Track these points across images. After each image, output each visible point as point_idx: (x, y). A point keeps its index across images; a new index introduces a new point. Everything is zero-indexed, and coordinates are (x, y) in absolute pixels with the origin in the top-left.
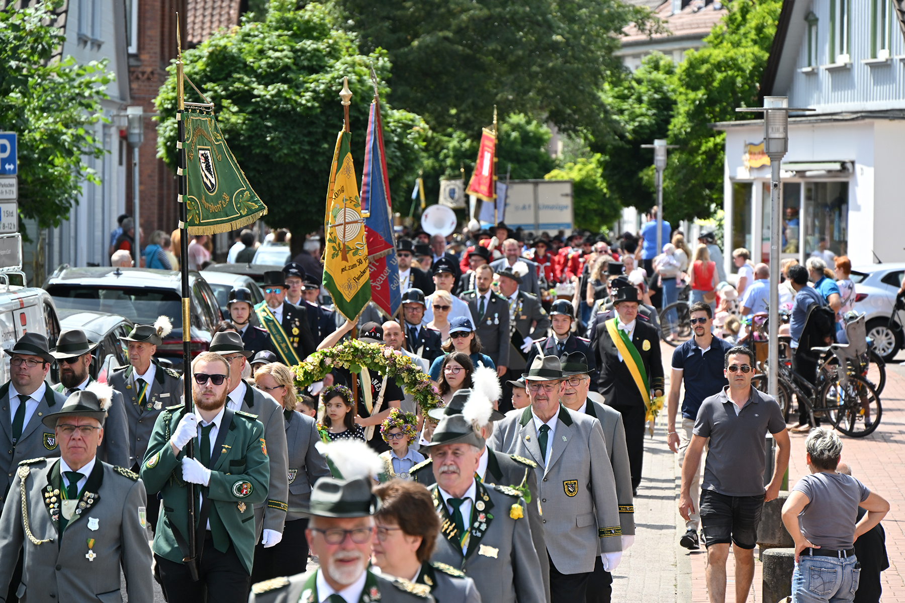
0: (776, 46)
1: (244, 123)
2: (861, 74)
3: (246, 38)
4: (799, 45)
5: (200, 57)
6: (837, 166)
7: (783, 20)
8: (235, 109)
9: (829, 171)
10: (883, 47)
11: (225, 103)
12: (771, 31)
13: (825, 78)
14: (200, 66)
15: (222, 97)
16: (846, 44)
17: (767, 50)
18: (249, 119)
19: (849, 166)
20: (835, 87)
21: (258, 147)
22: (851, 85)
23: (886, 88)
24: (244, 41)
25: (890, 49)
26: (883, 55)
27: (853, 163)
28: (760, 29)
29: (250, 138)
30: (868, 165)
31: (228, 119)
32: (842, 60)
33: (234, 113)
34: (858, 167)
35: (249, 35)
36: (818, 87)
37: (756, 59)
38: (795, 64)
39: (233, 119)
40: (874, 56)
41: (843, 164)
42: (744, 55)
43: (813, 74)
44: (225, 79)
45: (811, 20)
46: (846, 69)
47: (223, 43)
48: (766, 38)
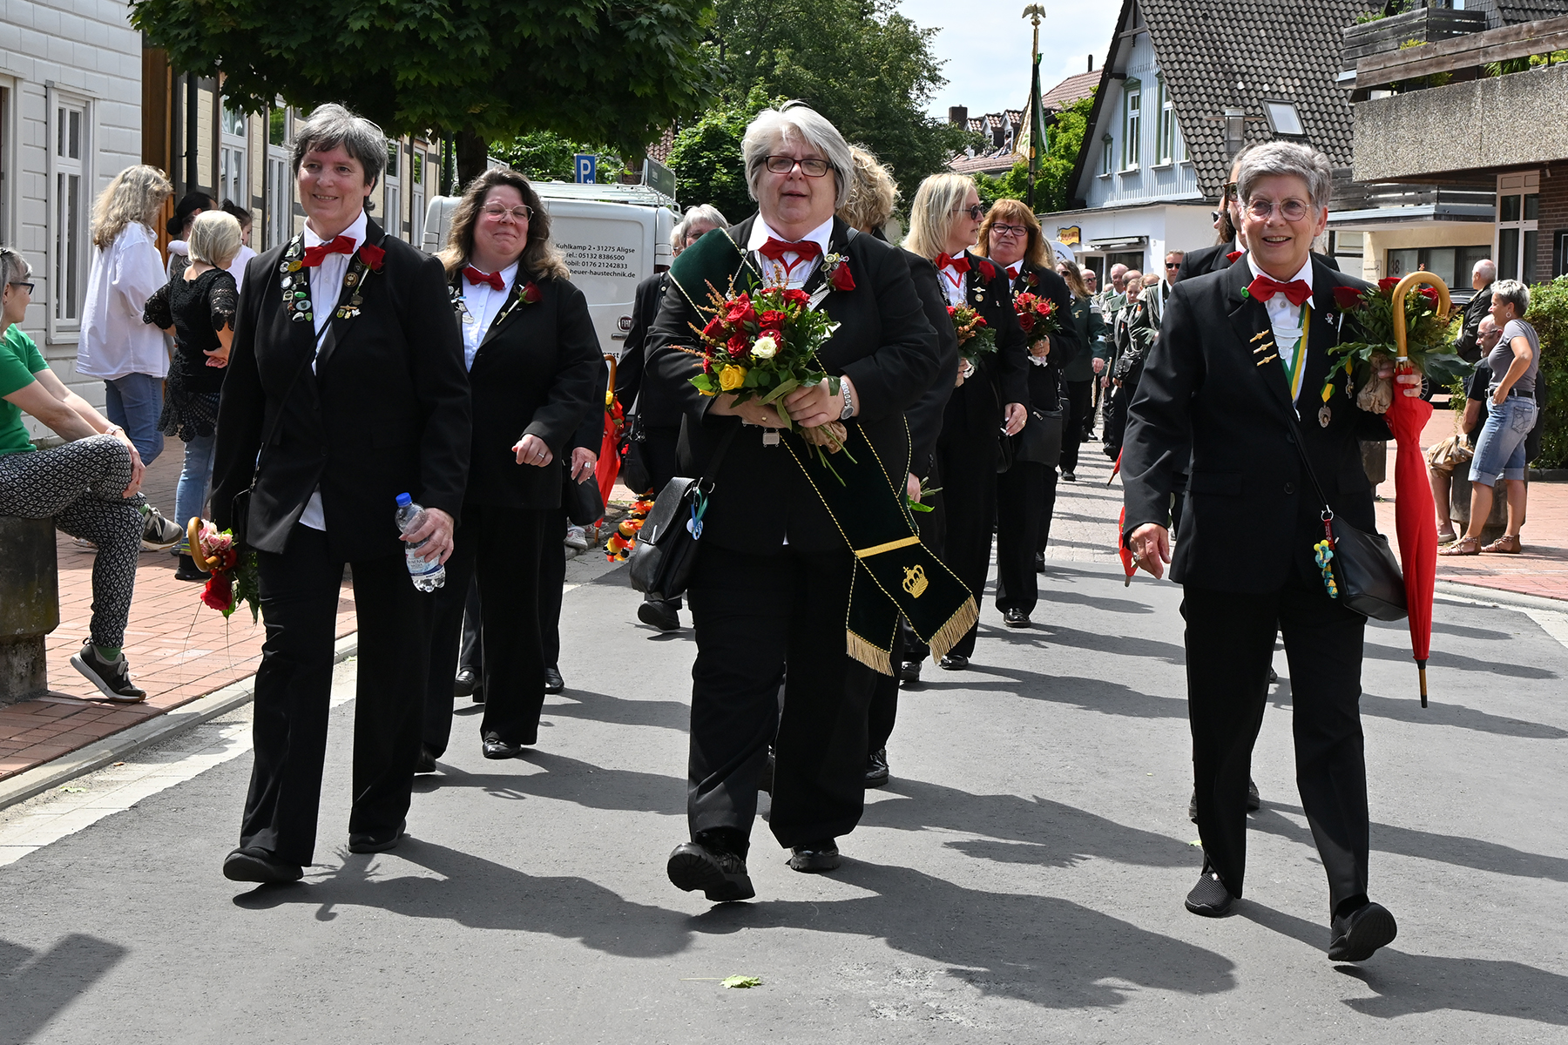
0: (1080, 160)
1: (732, 182)
2: (1148, 176)
3: (730, 120)
4: (1098, 158)
5: (697, 133)
6: (1136, 240)
7: (1086, 141)
8: (725, 171)
9: (1129, 244)
10: (1165, 157)
11: (718, 166)
12: (1076, 148)
13: (1117, 180)
14: (697, 139)
15: (715, 162)
16: (1135, 155)
17: (1073, 162)
18: (735, 179)
19: (1145, 239)
20: (1126, 188)
21: (742, 200)
22: (1139, 185)
23: (1168, 186)
24: (729, 122)
25: (1172, 156)
26: (1165, 162)
27: (1147, 237)
28: (1067, 147)
29: (736, 192)
30: (1161, 240)
31: (720, 179)
32: (1131, 167)
33: (724, 174)
34: (1151, 241)
35: (733, 118)
36: (1112, 189)
37: (1065, 168)
38: (1093, 172)
39: (724, 178)
40: (1158, 163)
41: (1140, 238)
42: (1056, 167)
43: (1109, 179)
44: (717, 149)
45: (1107, 140)
46: (1135, 174)
47: (715, 122)
48: (1073, 154)
